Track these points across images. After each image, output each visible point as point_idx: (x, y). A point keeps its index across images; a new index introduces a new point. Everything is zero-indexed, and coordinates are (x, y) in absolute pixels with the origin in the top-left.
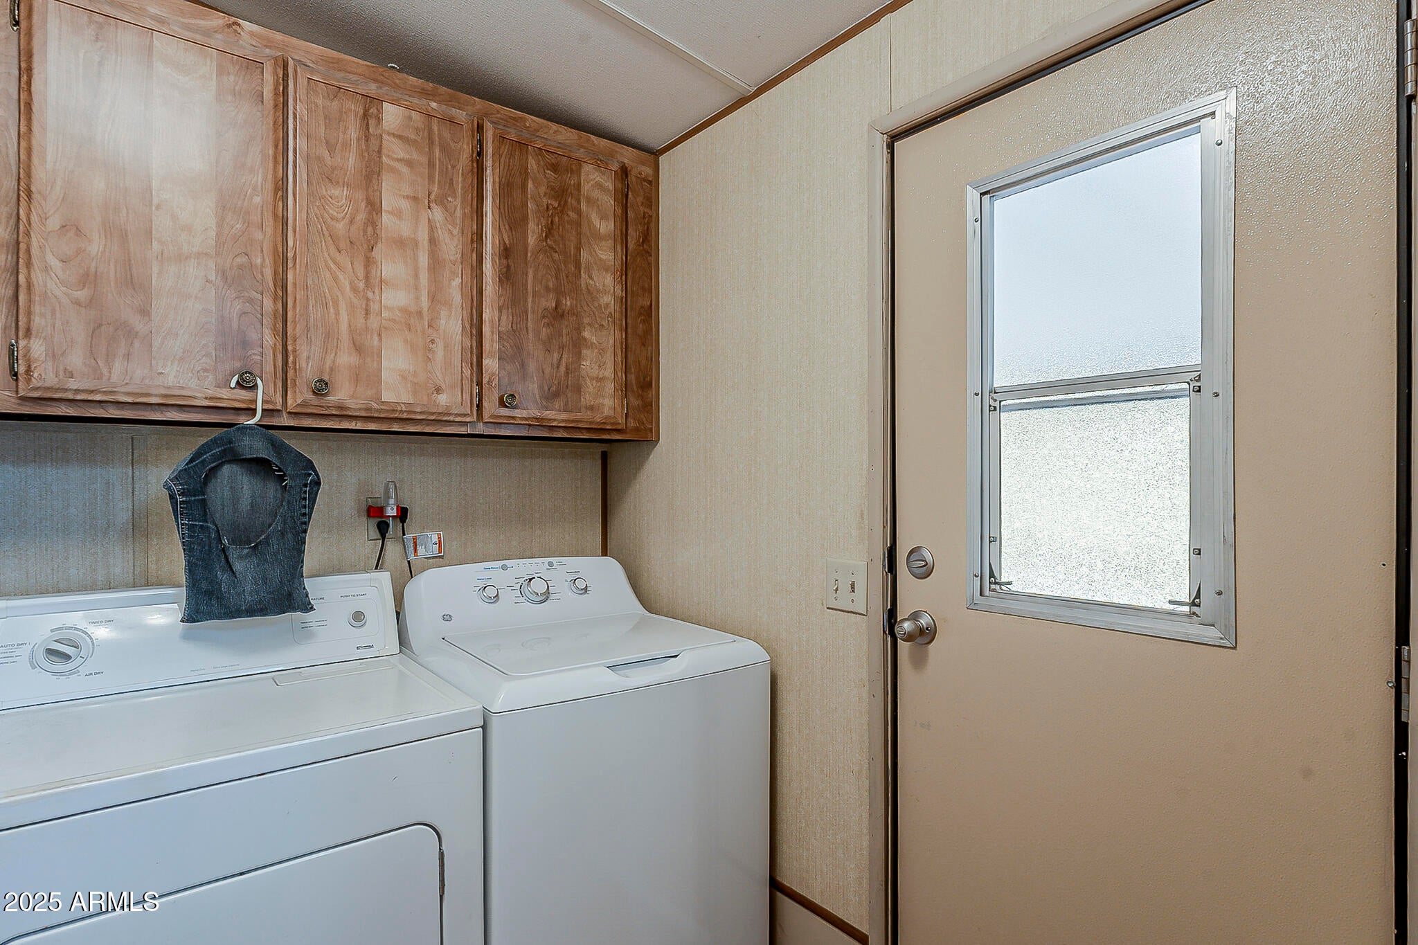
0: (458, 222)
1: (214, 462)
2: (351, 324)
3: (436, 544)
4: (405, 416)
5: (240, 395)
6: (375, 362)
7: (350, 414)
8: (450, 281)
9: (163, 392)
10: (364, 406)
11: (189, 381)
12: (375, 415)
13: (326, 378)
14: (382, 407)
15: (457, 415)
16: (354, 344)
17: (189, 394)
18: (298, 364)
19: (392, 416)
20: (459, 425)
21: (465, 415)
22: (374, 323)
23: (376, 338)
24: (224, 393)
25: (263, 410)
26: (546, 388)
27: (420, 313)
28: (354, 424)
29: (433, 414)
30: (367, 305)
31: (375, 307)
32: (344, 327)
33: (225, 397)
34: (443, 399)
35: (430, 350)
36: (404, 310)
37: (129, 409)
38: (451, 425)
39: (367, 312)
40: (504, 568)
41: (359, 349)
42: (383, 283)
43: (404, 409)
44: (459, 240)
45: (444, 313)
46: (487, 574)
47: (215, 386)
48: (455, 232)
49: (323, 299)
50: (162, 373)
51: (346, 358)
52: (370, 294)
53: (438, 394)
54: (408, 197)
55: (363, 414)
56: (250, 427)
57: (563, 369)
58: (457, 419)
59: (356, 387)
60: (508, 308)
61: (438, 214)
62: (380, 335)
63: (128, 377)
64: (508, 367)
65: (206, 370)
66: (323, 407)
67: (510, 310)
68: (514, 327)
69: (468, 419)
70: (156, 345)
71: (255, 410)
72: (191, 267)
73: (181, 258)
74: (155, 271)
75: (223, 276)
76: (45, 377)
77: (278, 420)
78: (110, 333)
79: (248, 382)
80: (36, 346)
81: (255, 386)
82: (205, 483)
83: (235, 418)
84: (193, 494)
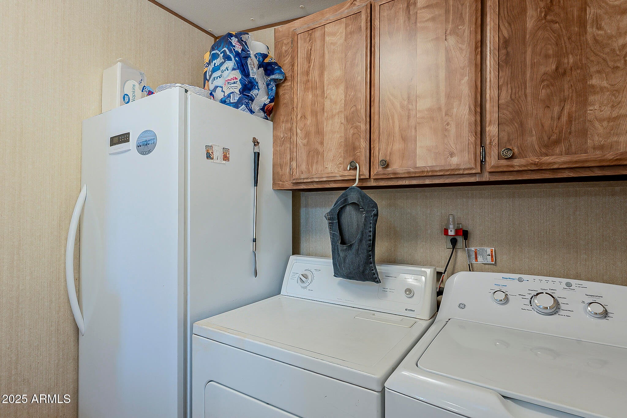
0: (466, 39)
1: (341, 205)
2: (400, 126)
3: (489, 255)
4: (430, 174)
5: (352, 173)
6: (413, 145)
7: (400, 176)
8: (460, 81)
9: (326, 176)
10: (406, 171)
11: (335, 169)
12: (413, 175)
13: (388, 158)
14: (416, 170)
15: (464, 169)
16: (402, 137)
17: (334, 175)
18: (375, 154)
19: (423, 175)
20: (470, 176)
21: (471, 169)
22: (413, 122)
23: (413, 131)
24: (346, 173)
25: (359, 179)
26: (546, 138)
27: (440, 109)
28: (404, 182)
29: (448, 170)
30: (409, 113)
31: (413, 113)
32: (397, 129)
33: (347, 175)
34: (455, 161)
35: (446, 130)
36: (430, 110)
37: (320, 184)
38: (463, 177)
39: (409, 117)
40: (520, 280)
41: (404, 139)
42: (417, 97)
43: (429, 170)
44: (466, 52)
45: (456, 104)
46: (505, 282)
47: (344, 170)
48: (464, 47)
49: (387, 117)
50: (326, 168)
51: (398, 146)
52: (410, 107)
53: (452, 157)
54: (432, 40)
55: (407, 176)
56: (354, 188)
57: (564, 118)
58: (465, 172)
59: (403, 160)
60: (507, 84)
61: (452, 40)
62: (415, 128)
63: (317, 171)
64: (507, 129)
65: (340, 164)
66: (386, 174)
67: (509, 86)
68: (513, 97)
69: (474, 171)
70: (325, 156)
71: (355, 179)
72: (336, 120)
73: (333, 116)
74: (325, 124)
75: (347, 118)
76: (296, 175)
77: (369, 184)
78: (312, 154)
79: (353, 167)
80: (294, 164)
81: (356, 168)
82: (339, 215)
83: (349, 185)
84: (334, 220)
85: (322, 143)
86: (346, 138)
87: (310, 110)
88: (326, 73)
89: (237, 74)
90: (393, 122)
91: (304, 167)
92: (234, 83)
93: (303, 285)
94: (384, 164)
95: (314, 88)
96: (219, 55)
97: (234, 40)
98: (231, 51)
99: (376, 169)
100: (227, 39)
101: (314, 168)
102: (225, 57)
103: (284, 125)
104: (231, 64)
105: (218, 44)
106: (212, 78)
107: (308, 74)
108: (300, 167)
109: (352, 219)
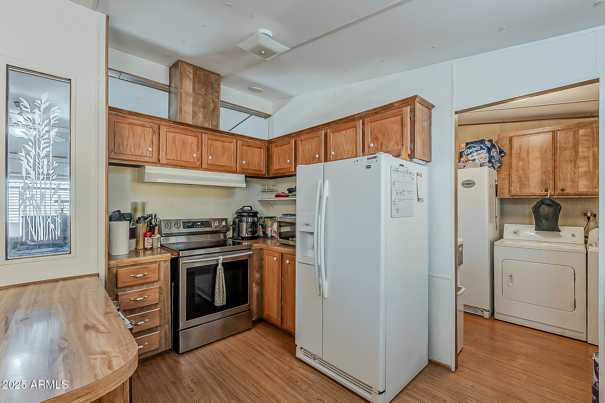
1: (540, 204)
2: (571, 177)
4: (585, 194)
6: (577, 184)
7: (571, 194)
9: (531, 193)
10: (574, 193)
11: (536, 191)
12: (577, 194)
13: (564, 188)
14: (579, 193)
16: (571, 181)
17: (536, 193)
19: (582, 194)
22: (577, 176)
23: (577, 179)
25: (550, 195)
28: (572, 196)
30: (575, 172)
31: (577, 172)
32: (569, 178)
33: (542, 193)
35: (593, 179)
37: (526, 196)
39: (575, 174)
41: (573, 181)
42: (579, 167)
47: (541, 191)
49: (564, 173)
50: (531, 190)
51: (569, 184)
52: (576, 170)
53: (596, 188)
56: (547, 198)
59: (572, 189)
65: (539, 189)
66: (563, 194)
70: (530, 186)
71: (548, 195)
72: (536, 172)
73: (534, 171)
74: (530, 174)
75: (542, 173)
76: (513, 192)
77: (553, 197)
78: (523, 185)
79: (546, 190)
80: (512, 188)
81: (548, 191)
82: (539, 208)
83: (544, 197)
84: (536, 210)
85: (528, 181)
86: (542, 180)
87: (521, 168)
88: (530, 155)
89: (487, 155)
90: (567, 175)
91: (518, 190)
92: (486, 158)
93: (516, 234)
94: (563, 190)
95: (523, 160)
96: (476, 147)
97: (486, 142)
98: (485, 146)
99: (558, 191)
100: (482, 141)
101: (524, 190)
102: (482, 148)
103: (504, 173)
104: (485, 151)
105: (476, 142)
106: (472, 155)
107: (520, 154)
108: (516, 190)
109: (545, 209)
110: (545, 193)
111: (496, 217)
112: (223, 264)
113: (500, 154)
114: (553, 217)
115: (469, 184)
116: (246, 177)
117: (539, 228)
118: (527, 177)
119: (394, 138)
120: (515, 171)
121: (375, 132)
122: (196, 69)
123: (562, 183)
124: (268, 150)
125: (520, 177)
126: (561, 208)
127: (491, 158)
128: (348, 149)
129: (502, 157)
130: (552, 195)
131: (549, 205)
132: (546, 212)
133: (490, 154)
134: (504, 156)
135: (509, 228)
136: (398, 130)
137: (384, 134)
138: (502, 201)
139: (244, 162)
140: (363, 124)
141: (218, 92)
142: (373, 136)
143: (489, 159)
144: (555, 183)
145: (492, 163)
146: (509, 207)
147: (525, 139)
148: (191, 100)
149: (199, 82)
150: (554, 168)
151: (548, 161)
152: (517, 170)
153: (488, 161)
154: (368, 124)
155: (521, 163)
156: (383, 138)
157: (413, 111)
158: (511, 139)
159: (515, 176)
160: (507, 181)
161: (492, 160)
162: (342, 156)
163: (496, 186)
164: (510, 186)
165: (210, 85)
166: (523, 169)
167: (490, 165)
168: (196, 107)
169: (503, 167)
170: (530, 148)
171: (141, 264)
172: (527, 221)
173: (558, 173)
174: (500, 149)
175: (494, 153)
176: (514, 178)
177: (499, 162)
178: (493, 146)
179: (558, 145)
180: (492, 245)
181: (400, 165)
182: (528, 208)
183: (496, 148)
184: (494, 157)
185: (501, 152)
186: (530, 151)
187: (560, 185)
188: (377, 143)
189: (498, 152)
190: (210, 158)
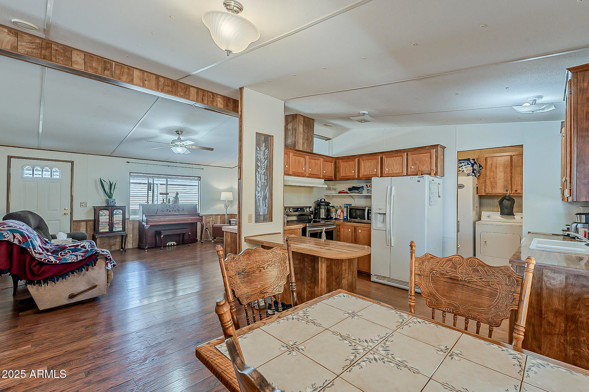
17: (501, 192)
24: (504, 192)
50: (498, 191)
70: (497, 188)
72: (501, 180)
74: (497, 181)
75: (504, 180)
76: (487, 192)
77: (511, 195)
78: (493, 187)
79: (507, 191)
80: (487, 189)
81: (508, 191)
82: (502, 201)
83: (506, 195)
84: (501, 203)
86: (504, 184)
87: (492, 177)
88: (497, 169)
92: (471, 170)
93: (489, 217)
94: (516, 191)
95: (493, 172)
96: (465, 163)
97: (471, 160)
98: (470, 163)
99: (514, 192)
100: (468, 160)
101: (494, 190)
102: (468, 164)
103: (482, 180)
104: (470, 166)
105: (465, 160)
106: (462, 168)
107: (491, 168)
108: (489, 190)
109: (506, 202)
110: (506, 192)
111: (477, 207)
112: (325, 232)
113: (479, 168)
114: (510, 207)
115: (460, 186)
116: (325, 180)
117: (502, 214)
118: (495, 182)
119: (426, 164)
120: (488, 178)
121: (414, 160)
122: (305, 117)
123: (516, 187)
124: (335, 163)
125: (491, 183)
126: (515, 202)
127: (473, 170)
128: (397, 168)
129: (481, 169)
130: (510, 194)
131: (508, 200)
132: (507, 204)
133: (473, 167)
134: (482, 169)
135: (484, 214)
136: (428, 160)
137: (420, 162)
138: (481, 197)
139: (324, 172)
140: (407, 155)
141: (313, 130)
142: (413, 162)
143: (473, 171)
144: (512, 187)
145: (475, 173)
146: (485, 201)
147: (495, 159)
148: (302, 136)
149: (306, 125)
150: (511, 177)
151: (508, 173)
152: (490, 178)
153: (472, 172)
154: (410, 155)
155: (492, 174)
156: (419, 164)
157: (437, 152)
158: (486, 159)
159: (488, 182)
160: (484, 185)
161: (475, 172)
162: (393, 171)
163: (477, 187)
164: (485, 188)
165: (310, 126)
166: (494, 178)
167: (473, 174)
168: (304, 140)
169: (481, 176)
170: (498, 165)
171: (292, 230)
172: (496, 210)
173: (514, 181)
174: (479, 164)
175: (476, 167)
176: (488, 183)
177: (479, 172)
178: (475, 163)
179: (514, 164)
180: (474, 224)
181: (432, 180)
182: (496, 201)
183: (477, 164)
184: (476, 170)
185: (480, 166)
186: (498, 167)
187: (515, 188)
188: (415, 166)
189: (478, 167)
190: (310, 170)
